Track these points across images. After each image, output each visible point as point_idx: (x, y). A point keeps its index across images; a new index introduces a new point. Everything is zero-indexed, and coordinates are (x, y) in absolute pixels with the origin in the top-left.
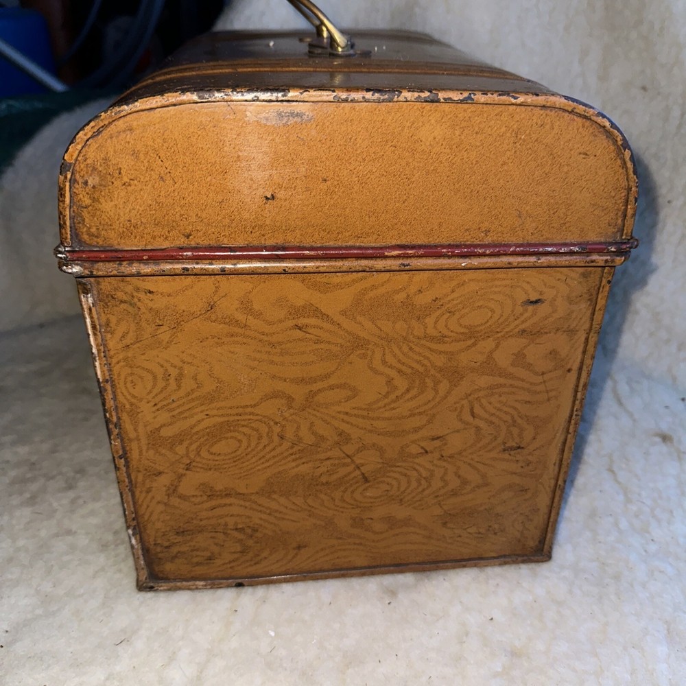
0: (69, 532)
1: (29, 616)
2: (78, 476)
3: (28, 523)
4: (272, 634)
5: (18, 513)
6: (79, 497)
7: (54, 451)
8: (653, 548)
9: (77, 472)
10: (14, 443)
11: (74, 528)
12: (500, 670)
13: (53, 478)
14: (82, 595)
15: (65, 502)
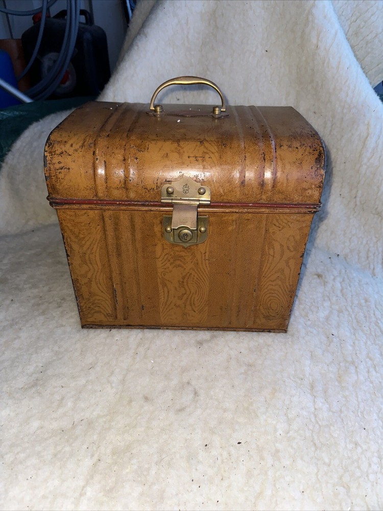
0: (62, 326)
1: (50, 360)
2: (63, 301)
3: (43, 323)
4: (152, 361)
5: (38, 319)
6: (64, 310)
7: (50, 291)
8: (309, 323)
10: (30, 288)
11: (64, 324)
12: (243, 372)
13: (51, 303)
14: (71, 351)
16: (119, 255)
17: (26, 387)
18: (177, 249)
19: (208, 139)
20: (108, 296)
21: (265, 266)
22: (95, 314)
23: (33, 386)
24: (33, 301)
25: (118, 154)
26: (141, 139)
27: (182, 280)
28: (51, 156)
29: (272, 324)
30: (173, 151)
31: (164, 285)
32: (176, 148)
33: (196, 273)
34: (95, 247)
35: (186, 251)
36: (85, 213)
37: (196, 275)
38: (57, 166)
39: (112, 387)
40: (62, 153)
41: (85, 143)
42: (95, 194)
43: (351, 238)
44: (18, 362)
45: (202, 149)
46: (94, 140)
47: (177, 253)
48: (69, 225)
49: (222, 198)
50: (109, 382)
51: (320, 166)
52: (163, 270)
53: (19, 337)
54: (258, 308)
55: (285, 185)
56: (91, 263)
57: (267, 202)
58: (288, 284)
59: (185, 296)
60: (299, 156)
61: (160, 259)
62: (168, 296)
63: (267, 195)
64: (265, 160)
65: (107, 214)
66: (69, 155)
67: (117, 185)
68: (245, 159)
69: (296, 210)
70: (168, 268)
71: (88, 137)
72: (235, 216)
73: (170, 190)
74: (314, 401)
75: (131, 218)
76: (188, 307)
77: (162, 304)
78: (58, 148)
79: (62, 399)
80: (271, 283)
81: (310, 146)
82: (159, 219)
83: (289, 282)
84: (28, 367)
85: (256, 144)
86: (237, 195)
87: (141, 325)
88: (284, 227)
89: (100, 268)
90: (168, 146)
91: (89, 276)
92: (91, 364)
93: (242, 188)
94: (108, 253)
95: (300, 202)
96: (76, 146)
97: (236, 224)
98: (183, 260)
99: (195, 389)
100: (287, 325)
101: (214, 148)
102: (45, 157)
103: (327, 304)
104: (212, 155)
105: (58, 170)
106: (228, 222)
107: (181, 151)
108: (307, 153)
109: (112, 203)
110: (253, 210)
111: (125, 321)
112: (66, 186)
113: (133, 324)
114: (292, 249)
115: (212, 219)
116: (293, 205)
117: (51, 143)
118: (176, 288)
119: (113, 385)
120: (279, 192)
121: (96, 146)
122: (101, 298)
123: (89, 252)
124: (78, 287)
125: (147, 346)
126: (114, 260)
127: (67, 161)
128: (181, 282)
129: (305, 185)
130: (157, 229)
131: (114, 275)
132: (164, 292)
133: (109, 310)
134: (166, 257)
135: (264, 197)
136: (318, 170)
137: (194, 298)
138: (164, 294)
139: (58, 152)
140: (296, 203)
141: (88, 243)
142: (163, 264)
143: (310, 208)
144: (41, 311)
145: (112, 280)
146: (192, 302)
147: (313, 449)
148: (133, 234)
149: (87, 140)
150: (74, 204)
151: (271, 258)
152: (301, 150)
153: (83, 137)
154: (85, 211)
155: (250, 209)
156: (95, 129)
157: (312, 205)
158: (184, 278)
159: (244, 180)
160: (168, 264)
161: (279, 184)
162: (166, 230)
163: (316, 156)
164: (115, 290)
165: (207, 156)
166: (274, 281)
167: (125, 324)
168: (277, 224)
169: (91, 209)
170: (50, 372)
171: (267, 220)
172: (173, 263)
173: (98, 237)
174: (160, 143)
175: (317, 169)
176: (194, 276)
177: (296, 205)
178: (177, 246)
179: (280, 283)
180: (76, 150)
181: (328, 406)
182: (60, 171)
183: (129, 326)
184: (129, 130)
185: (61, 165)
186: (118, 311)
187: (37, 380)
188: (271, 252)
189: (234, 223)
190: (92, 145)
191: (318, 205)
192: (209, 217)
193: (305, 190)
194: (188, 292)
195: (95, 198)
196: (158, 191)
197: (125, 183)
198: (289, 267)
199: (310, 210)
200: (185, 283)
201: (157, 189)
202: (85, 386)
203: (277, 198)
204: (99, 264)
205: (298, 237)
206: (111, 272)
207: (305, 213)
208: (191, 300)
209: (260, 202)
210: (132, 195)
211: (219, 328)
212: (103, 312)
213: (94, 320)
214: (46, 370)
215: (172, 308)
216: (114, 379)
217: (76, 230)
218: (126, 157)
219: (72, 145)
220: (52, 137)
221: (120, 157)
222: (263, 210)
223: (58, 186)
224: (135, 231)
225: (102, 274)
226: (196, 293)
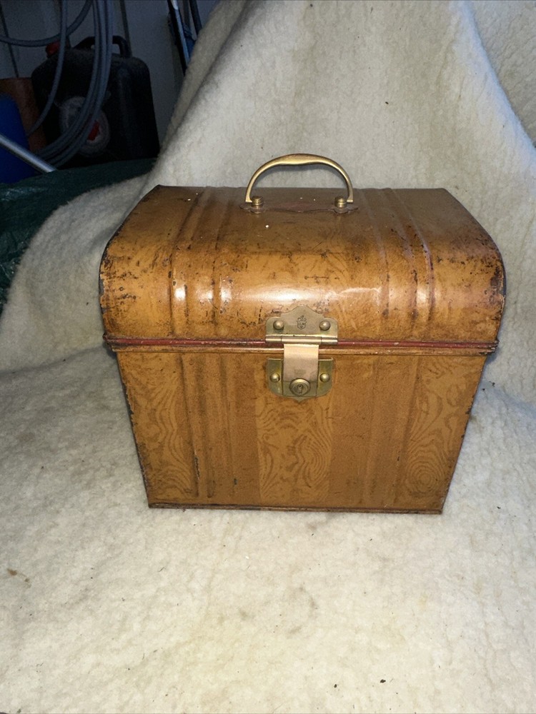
0: (116, 505)
1: (103, 559)
2: (114, 467)
3: (89, 501)
4: (248, 558)
5: (82, 494)
6: (117, 481)
7: (94, 451)
8: (464, 491)
9: (113, 465)
10: (67, 448)
11: (118, 502)
12: (377, 569)
13: (98, 470)
14: (132, 544)
15: (109, 485)
16: (203, 412)
17: (72, 601)
18: (285, 403)
19: (332, 250)
20: (186, 466)
21: (414, 425)
22: (167, 490)
23: (81, 600)
24: (71, 468)
25: (204, 275)
26: (236, 252)
27: (292, 445)
28: (109, 280)
29: (422, 502)
30: (282, 270)
31: (267, 451)
32: (287, 265)
33: (313, 435)
34: (170, 400)
35: (300, 406)
36: (156, 357)
37: (313, 438)
38: (118, 293)
39: (194, 599)
40: (124, 275)
41: (158, 261)
42: (170, 331)
43: (509, 359)
44: (58, 563)
45: (325, 265)
46: (170, 254)
47: (288, 409)
48: (133, 372)
49: (354, 334)
50: (188, 590)
51: (497, 290)
52: (266, 431)
53: (56, 525)
54: (402, 481)
55: (446, 317)
56: (163, 423)
57: (420, 340)
58: (446, 450)
59: (297, 467)
60: (467, 275)
61: (261, 418)
62: (272, 467)
63: (420, 330)
64: (416, 281)
65: (186, 358)
66: (135, 278)
67: (203, 318)
68: (388, 280)
69: (462, 351)
70: (273, 428)
71: (161, 250)
72: (372, 360)
73: (279, 324)
74: (483, 612)
75: (222, 362)
76: (301, 481)
77: (262, 476)
78: (120, 269)
79: (125, 619)
80: (422, 449)
81: (482, 260)
82: (261, 363)
83: (448, 448)
84: (73, 570)
85: (403, 258)
86: (377, 330)
87: (233, 505)
88: (443, 373)
89: (176, 428)
90: (276, 261)
91: (160, 439)
92: (161, 563)
93: (384, 322)
94: (187, 408)
95: (468, 340)
96: (144, 265)
97: (374, 369)
98: (295, 419)
99: (312, 599)
100: (443, 504)
101: (342, 265)
102: (100, 281)
103: (486, 461)
104: (340, 275)
105: (119, 299)
106: (362, 366)
107: (295, 269)
108: (477, 271)
109: (196, 342)
110: (400, 351)
111: (210, 499)
112: (131, 321)
113: (220, 503)
114: (454, 403)
115: (338, 363)
116: (457, 343)
117: (109, 261)
118: (283, 456)
119: (195, 595)
120: (438, 326)
121: (173, 264)
122: (176, 468)
123: (160, 407)
124: (144, 453)
125: (237, 534)
126: (195, 419)
127: (133, 287)
128: (291, 448)
129: (476, 317)
130: (259, 377)
131: (195, 437)
132: (265, 461)
133: (188, 484)
134: (270, 414)
135: (415, 333)
136: (495, 296)
137: (310, 469)
138: (266, 464)
139: (119, 274)
140: (462, 341)
141: (160, 397)
142: (266, 424)
143: (482, 348)
144: (85, 482)
145: (192, 445)
146: (306, 474)
147: (488, 688)
148: (223, 384)
149: (160, 254)
150: (141, 345)
151: (423, 415)
152: (469, 266)
153: (154, 249)
154: (156, 354)
155: (396, 349)
156: (170, 237)
157: (486, 344)
158: (295, 442)
159: (387, 310)
160: (274, 423)
161: (438, 315)
162: (271, 378)
163: (492, 275)
164: (196, 459)
165: (332, 276)
166: (427, 445)
167: (210, 503)
168: (434, 369)
169: (166, 351)
170: (104, 577)
171: (419, 364)
172: (281, 422)
173: (174, 388)
174: (263, 258)
175: (494, 294)
176: (310, 439)
177: (461, 344)
178: (287, 399)
179: (434, 448)
180: (145, 271)
181: (503, 618)
182: (122, 300)
183: (214, 506)
184: (218, 238)
185: (124, 292)
186: (200, 488)
187: (86, 590)
188: (424, 407)
189: (372, 368)
190: (167, 263)
191: (493, 343)
192: (334, 360)
193: (476, 323)
194: (301, 461)
195: (170, 337)
196: (261, 327)
197: (213, 316)
198: (449, 427)
199: (483, 351)
200: (297, 450)
201: (259, 323)
202: (155, 597)
203: (435, 334)
204: (175, 425)
205: (463, 388)
206: (190, 434)
207: (475, 355)
208: (304, 472)
209: (409, 340)
210: (223, 331)
211: (344, 508)
212: (179, 487)
213: (167, 497)
214: (98, 575)
215: (278, 483)
216: (195, 585)
217: (144, 380)
218: (216, 280)
219: (138, 263)
220: (110, 252)
221: (207, 279)
222: (414, 351)
223: (119, 321)
224: (226, 379)
225: (178, 436)
226: (312, 463)
